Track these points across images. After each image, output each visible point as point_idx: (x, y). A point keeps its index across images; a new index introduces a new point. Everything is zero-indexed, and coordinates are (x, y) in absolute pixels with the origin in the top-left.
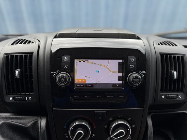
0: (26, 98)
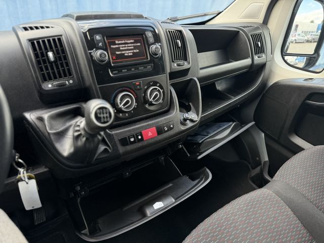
0: (67, 82)
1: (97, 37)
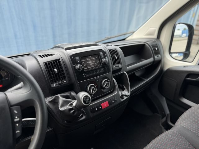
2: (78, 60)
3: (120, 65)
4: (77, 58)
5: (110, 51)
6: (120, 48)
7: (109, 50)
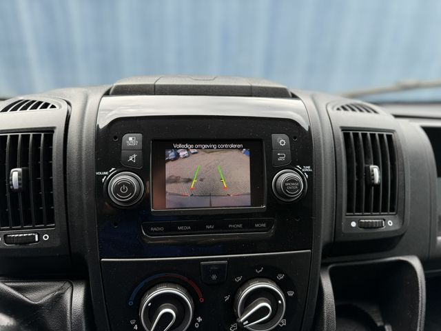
1: (131, 139)
2: (132, 150)
3: (390, 223)
4: (131, 140)
5: (346, 136)
6: (428, 130)
7: (343, 129)
